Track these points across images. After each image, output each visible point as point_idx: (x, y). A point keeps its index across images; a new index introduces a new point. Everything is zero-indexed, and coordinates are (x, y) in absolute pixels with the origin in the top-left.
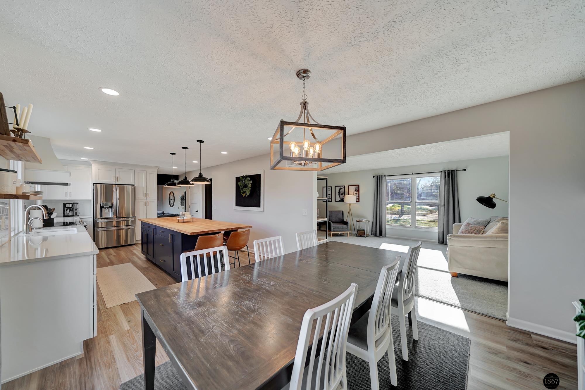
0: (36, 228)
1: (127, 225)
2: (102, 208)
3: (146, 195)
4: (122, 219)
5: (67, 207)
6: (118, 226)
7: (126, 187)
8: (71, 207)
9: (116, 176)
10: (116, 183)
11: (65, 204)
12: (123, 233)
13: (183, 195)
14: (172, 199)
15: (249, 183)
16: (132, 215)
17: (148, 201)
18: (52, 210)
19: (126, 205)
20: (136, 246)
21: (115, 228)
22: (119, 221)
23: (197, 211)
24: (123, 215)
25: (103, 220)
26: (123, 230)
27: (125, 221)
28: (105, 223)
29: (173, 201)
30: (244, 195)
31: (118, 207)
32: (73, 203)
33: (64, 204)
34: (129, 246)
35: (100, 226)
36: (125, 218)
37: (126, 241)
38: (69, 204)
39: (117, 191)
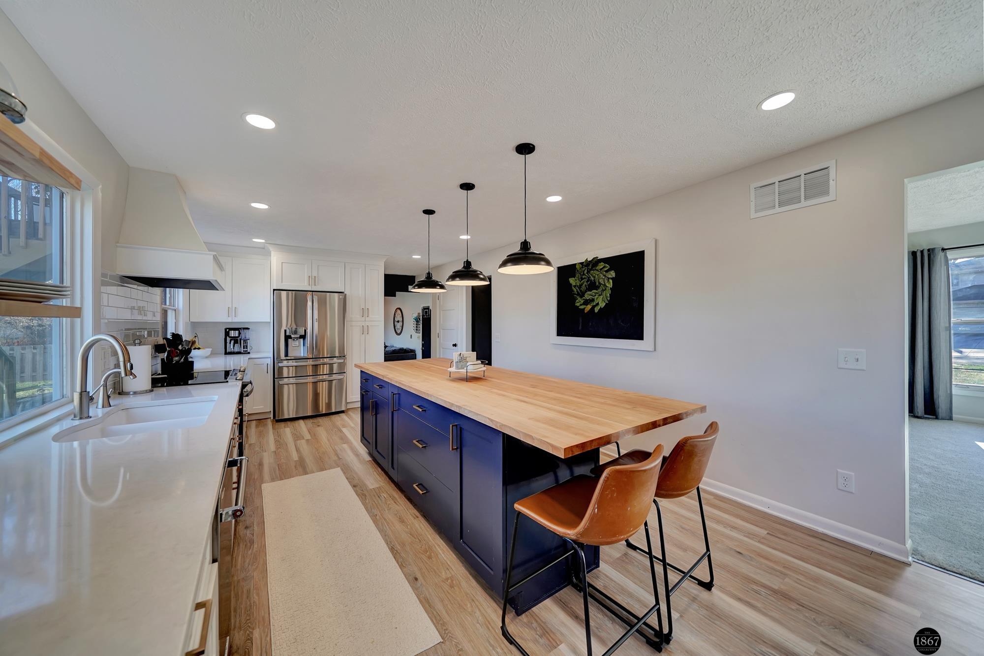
0: (135, 393)
1: (331, 373)
2: (287, 338)
3: (365, 312)
4: (321, 361)
5: (230, 336)
6: (315, 374)
7: (330, 296)
8: (237, 335)
9: (313, 275)
10: (313, 290)
11: (228, 330)
12: (323, 388)
13: (419, 314)
14: (398, 322)
15: (607, 279)
16: (339, 352)
17: (367, 323)
18: (190, 345)
19: (328, 333)
20: (346, 415)
21: (310, 380)
22: (318, 365)
23: (455, 345)
24: (323, 353)
25: (291, 363)
26: (324, 382)
27: (328, 365)
28: (294, 367)
29: (401, 324)
30: (589, 307)
31: (316, 337)
32: (241, 329)
33: (226, 330)
34: (334, 416)
35: (285, 374)
36: (328, 359)
37: (329, 405)
38: (234, 329)
39: (314, 304)
